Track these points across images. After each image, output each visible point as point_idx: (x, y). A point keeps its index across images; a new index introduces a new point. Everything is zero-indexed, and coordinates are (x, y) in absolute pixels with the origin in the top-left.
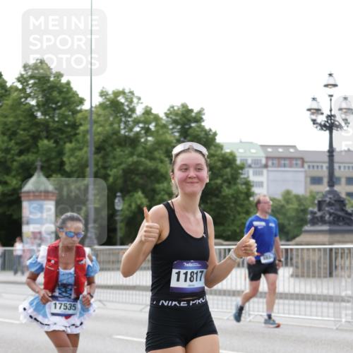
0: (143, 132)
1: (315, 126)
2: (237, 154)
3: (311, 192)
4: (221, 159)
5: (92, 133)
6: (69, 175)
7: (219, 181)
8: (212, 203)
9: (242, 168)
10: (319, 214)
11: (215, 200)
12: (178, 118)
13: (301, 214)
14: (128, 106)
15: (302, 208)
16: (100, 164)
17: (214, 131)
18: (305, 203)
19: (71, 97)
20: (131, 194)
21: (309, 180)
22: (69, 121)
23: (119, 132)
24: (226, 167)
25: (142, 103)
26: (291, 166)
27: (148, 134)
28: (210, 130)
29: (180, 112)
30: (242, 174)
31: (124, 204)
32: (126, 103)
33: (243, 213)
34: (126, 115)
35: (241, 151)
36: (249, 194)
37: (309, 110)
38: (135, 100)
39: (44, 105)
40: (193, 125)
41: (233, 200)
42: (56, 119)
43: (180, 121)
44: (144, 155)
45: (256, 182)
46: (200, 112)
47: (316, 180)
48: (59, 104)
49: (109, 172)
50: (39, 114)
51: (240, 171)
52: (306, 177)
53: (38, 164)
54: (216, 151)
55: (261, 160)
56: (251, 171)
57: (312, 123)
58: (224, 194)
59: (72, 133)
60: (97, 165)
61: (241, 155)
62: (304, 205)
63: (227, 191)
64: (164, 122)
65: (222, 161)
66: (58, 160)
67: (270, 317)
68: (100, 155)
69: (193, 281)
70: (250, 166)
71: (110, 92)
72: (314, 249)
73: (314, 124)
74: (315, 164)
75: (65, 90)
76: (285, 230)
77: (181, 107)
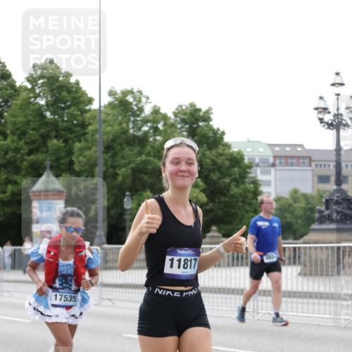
0: (151, 131)
1: (322, 125)
2: (245, 153)
3: (319, 191)
4: (229, 158)
5: (101, 132)
6: (78, 174)
7: (227, 180)
8: (220, 202)
9: (250, 167)
10: (326, 213)
11: (223, 199)
12: (186, 117)
13: (309, 213)
14: (136, 105)
15: (310, 206)
16: (109, 163)
17: (222, 130)
18: (312, 202)
19: (80, 97)
20: (140, 193)
21: (316, 178)
22: (78, 121)
23: (127, 131)
24: (233, 167)
25: (150, 102)
26: (298, 165)
27: (157, 133)
28: (218, 129)
29: (188, 112)
30: (250, 173)
31: (133, 203)
32: (135, 103)
33: (251, 212)
34: (135, 114)
35: (249, 150)
36: (256, 193)
37: (316, 109)
38: (144, 100)
39: (53, 105)
40: (201, 124)
41: (241, 199)
42: (66, 119)
43: (188, 121)
44: (152, 154)
45: (264, 181)
46: (208, 112)
47: (323, 179)
48: (68, 104)
49: (117, 171)
50: (48, 114)
51: (248, 170)
52: (313, 176)
53: (48, 163)
54: (224, 150)
55: (268, 159)
56: (259, 170)
57: (319, 122)
58: (232, 193)
59: (81, 133)
60: (106, 164)
61: (249, 154)
62: (311, 204)
63: (235, 190)
64: (172, 121)
65: (230, 160)
66: (68, 159)
67: (277, 315)
68: (110, 154)
69: (186, 268)
70: (258, 165)
71: (119, 92)
72: (322, 248)
73: (321, 122)
74: (323, 163)
75: (74, 89)
76: (293, 229)
77: (189, 107)
